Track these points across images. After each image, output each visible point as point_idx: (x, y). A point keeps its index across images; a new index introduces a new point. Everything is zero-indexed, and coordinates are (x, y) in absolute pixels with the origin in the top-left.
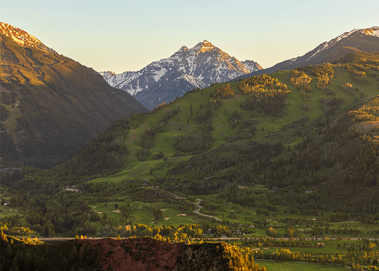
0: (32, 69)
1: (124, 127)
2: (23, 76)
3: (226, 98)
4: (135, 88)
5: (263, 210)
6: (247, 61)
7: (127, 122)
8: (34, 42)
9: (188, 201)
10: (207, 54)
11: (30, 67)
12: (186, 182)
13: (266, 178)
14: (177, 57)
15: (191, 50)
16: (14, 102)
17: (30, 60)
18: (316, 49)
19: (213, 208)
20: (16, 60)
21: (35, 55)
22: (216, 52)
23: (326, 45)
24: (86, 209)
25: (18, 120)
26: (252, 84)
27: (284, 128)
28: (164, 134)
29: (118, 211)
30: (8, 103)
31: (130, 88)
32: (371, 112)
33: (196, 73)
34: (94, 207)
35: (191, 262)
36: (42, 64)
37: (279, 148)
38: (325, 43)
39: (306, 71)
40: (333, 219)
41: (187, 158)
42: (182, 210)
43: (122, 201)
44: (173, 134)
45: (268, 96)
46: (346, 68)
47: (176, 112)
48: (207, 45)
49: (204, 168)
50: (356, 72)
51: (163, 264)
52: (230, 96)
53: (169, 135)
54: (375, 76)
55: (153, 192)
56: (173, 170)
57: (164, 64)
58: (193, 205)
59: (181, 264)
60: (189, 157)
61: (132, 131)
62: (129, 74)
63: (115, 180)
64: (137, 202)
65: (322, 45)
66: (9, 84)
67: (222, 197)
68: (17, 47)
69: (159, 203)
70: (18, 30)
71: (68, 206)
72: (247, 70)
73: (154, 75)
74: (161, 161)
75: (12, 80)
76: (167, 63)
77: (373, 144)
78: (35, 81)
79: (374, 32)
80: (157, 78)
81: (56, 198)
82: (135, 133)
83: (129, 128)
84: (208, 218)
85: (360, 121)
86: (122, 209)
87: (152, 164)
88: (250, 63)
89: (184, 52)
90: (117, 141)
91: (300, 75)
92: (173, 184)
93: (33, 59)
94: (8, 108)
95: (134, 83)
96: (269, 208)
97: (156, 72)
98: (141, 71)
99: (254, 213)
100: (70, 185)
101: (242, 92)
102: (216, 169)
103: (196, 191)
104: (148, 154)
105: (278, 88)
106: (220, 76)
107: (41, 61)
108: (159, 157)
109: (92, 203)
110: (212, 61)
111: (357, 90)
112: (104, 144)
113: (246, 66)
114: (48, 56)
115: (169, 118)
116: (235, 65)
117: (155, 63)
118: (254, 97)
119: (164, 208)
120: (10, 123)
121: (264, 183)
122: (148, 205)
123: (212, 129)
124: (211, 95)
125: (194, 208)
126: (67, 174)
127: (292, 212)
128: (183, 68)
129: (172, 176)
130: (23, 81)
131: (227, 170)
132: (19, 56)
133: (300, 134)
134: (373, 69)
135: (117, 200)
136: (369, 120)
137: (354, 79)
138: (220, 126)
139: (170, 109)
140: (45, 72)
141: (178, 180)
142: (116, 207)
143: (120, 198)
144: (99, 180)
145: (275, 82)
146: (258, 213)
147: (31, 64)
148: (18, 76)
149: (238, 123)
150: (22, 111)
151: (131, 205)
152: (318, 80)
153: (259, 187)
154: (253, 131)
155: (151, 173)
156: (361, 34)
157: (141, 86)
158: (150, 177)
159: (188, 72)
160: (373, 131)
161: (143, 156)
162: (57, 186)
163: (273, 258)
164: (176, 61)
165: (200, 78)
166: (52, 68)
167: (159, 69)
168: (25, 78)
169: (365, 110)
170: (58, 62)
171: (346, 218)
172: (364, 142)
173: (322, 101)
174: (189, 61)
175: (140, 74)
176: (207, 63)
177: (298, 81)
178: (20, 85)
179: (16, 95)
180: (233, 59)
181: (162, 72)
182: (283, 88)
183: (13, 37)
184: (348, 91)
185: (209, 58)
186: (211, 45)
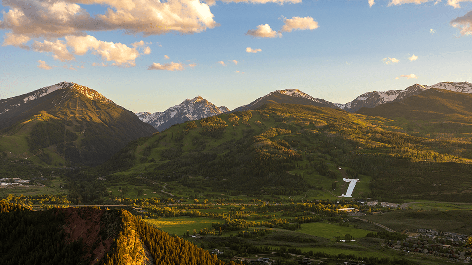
0: (95, 112)
1: (135, 145)
2: (89, 116)
3: (192, 129)
4: (161, 122)
5: (198, 189)
6: (221, 107)
7: (137, 142)
8: (100, 97)
9: (159, 185)
10: (199, 103)
11: (94, 111)
12: (162, 174)
13: (204, 172)
14: (184, 105)
15: (191, 101)
16: (81, 130)
17: (94, 107)
18: (256, 101)
19: (172, 189)
20: (86, 107)
21: (97, 105)
22: (204, 102)
23: (261, 99)
24: (104, 189)
25: (82, 140)
26: (207, 121)
27: (221, 145)
28: (156, 148)
29: (121, 191)
30: (78, 131)
31: (157, 122)
32: (265, 137)
33: (194, 113)
34: (108, 188)
35: (106, 219)
36: (101, 109)
37: (214, 156)
38: (261, 98)
39: (237, 115)
40: (232, 194)
41: (166, 162)
42: (155, 190)
43: (124, 185)
44: (161, 148)
45: (215, 128)
46: (259, 113)
47: (164, 137)
48: (200, 98)
49: (174, 167)
50: (264, 114)
51: (94, 220)
52: (195, 128)
53: (158, 149)
54: (274, 117)
55: (141, 180)
56: (158, 168)
57: (176, 108)
58: (161, 187)
59: (102, 220)
60: (168, 161)
61: (139, 147)
62: (157, 114)
63: (125, 173)
64: (131, 186)
65: (259, 99)
66: (80, 121)
67: (180, 182)
68: (88, 100)
69: (143, 186)
70: (91, 90)
71: (96, 188)
72: (221, 111)
73: (171, 114)
74: (153, 163)
75: (82, 119)
76: (178, 108)
77: (261, 154)
78: (96, 119)
79: (286, 92)
80: (172, 116)
81: (92, 183)
82: (140, 148)
83: (138, 145)
84: (167, 194)
85: (258, 141)
86: (123, 189)
87: (147, 164)
88: (223, 108)
89: (187, 102)
90: (130, 152)
91: (233, 116)
92: (155, 176)
93: (96, 107)
94: (77, 134)
95: (160, 119)
96: (202, 188)
97: (172, 113)
98: (164, 112)
99: (193, 191)
100: (101, 176)
101: (201, 126)
102: (180, 167)
103: (166, 179)
104: (146, 159)
105: (221, 123)
106: (206, 115)
107: (100, 108)
108: (152, 161)
109: (108, 186)
110: (202, 107)
111: (263, 124)
112: (123, 154)
113: (221, 109)
114: (104, 105)
115: (160, 139)
116: (214, 109)
117: (171, 108)
118: (207, 128)
119: (145, 189)
120: (77, 142)
121: (203, 175)
122: (137, 187)
123: (183, 145)
124: (184, 127)
125: (161, 188)
126: (102, 171)
127: (214, 190)
128: (186, 111)
129: (156, 171)
130: (88, 119)
131: (185, 168)
132: (88, 105)
133: (228, 148)
134: (273, 113)
135: (121, 185)
136: (263, 141)
137: (262, 118)
138: (187, 143)
139: (161, 135)
140: (102, 114)
141: (158, 173)
142: (120, 188)
143: (123, 184)
144: (117, 174)
145: (220, 120)
146: (195, 191)
147: (94, 109)
148: (85, 116)
149: (197, 142)
150: (85, 136)
151: (128, 187)
152: (243, 119)
153: (200, 177)
154: (204, 147)
155: (146, 170)
156: (278, 93)
157: (163, 120)
158: (145, 172)
159: (189, 113)
160: (263, 147)
161: (143, 161)
162: (94, 177)
163: (189, 216)
164: (183, 107)
165: (195, 116)
166: (106, 112)
167: (173, 111)
168: (90, 117)
169: (263, 136)
170: (110, 108)
171: (239, 194)
172: (257, 153)
173: (243, 130)
174: (189, 107)
175: (163, 114)
176: (199, 108)
177: (232, 120)
178: (87, 121)
179: (83, 127)
180: (214, 106)
181: (175, 113)
182: (224, 124)
183: (87, 94)
184: (258, 125)
185: (201, 105)
186: (202, 98)
